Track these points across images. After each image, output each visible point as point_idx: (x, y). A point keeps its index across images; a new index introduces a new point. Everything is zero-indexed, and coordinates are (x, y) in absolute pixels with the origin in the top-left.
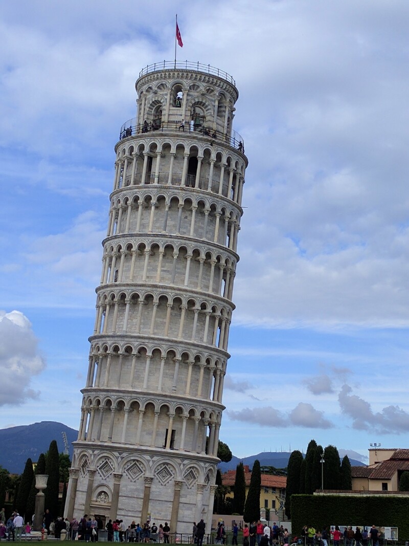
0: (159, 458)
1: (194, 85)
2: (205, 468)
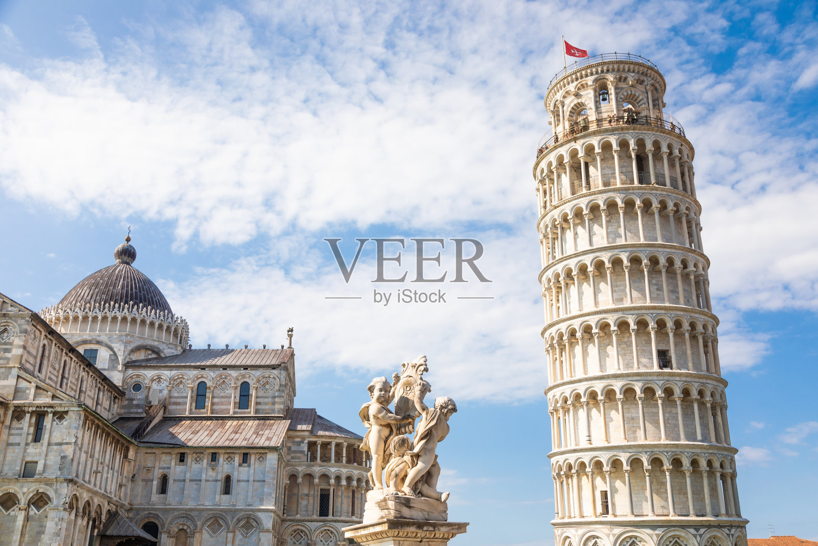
0: (583, 530)
1: (567, 92)
2: (654, 535)
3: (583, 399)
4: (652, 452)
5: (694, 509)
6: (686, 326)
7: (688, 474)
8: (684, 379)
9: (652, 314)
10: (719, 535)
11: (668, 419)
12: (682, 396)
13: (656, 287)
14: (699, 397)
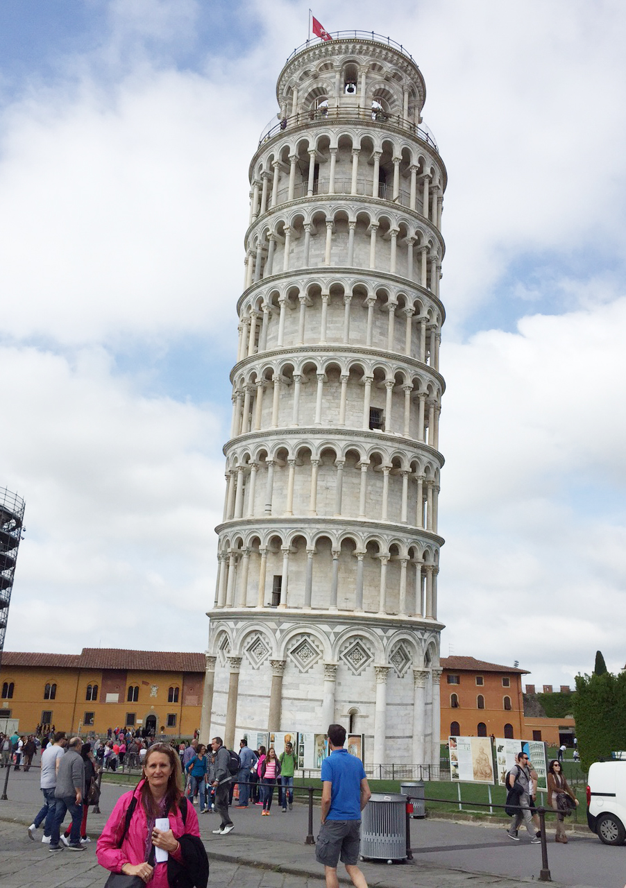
0: (244, 623)
1: (306, 73)
2: (332, 633)
3: (270, 458)
4: (345, 530)
5: (385, 605)
6: (408, 382)
7: (384, 562)
8: (397, 445)
9: (370, 360)
10: (410, 639)
11: (370, 493)
12: (391, 465)
13: (379, 331)
14: (410, 470)
